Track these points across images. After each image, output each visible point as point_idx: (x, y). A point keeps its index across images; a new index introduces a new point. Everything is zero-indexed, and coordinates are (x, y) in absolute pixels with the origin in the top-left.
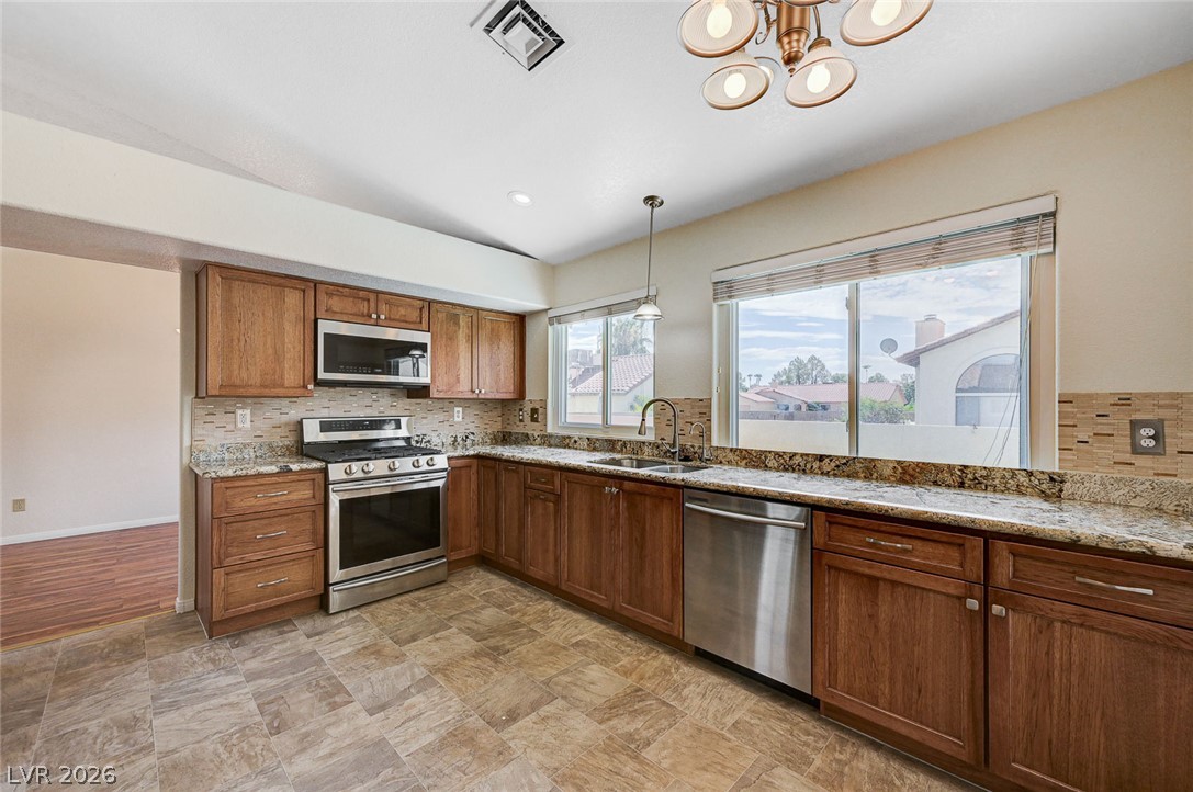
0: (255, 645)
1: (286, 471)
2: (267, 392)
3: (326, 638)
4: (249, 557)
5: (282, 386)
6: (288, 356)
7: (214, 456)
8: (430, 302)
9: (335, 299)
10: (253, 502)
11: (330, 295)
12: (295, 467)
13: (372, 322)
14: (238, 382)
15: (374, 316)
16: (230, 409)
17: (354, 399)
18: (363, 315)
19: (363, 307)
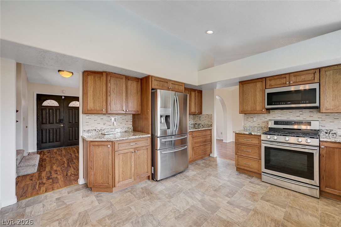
0: (240, 177)
1: (250, 134)
2: (252, 112)
3: (252, 185)
4: (242, 154)
5: (256, 110)
6: (258, 102)
7: (248, 128)
8: (320, 69)
9: (273, 81)
10: (243, 141)
11: (270, 80)
12: (253, 133)
13: (287, 85)
14: (245, 110)
15: (288, 83)
16: (252, 117)
17: (292, 113)
18: (284, 84)
19: (283, 81)
